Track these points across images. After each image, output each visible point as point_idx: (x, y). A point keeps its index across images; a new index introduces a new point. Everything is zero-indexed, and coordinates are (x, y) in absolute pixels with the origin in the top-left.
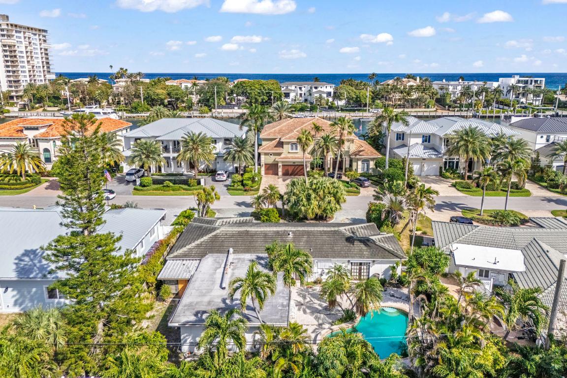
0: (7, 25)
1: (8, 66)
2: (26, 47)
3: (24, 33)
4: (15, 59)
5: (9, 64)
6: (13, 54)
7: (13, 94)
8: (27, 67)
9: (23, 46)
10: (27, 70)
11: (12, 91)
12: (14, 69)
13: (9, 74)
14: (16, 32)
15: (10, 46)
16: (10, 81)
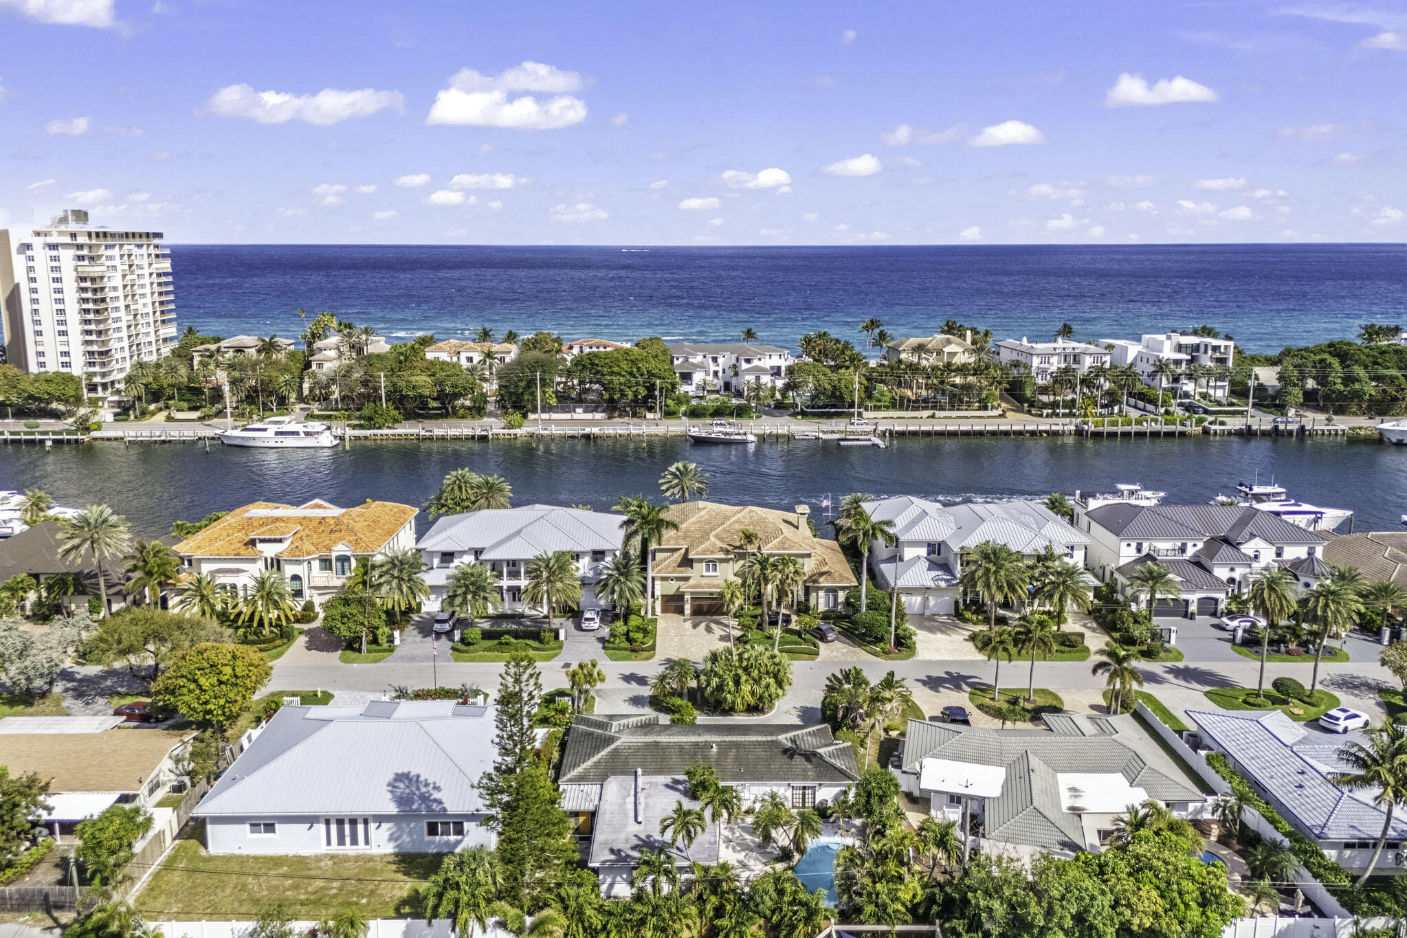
0: (90, 234)
1: (87, 322)
2: (124, 276)
3: (121, 246)
4: (103, 306)
5: (91, 316)
6: (99, 296)
7: (97, 379)
8: (126, 318)
9: (119, 274)
10: (124, 325)
11: (95, 374)
12: (102, 327)
13: (88, 338)
14: (107, 247)
15: (93, 280)
16: (91, 353)
